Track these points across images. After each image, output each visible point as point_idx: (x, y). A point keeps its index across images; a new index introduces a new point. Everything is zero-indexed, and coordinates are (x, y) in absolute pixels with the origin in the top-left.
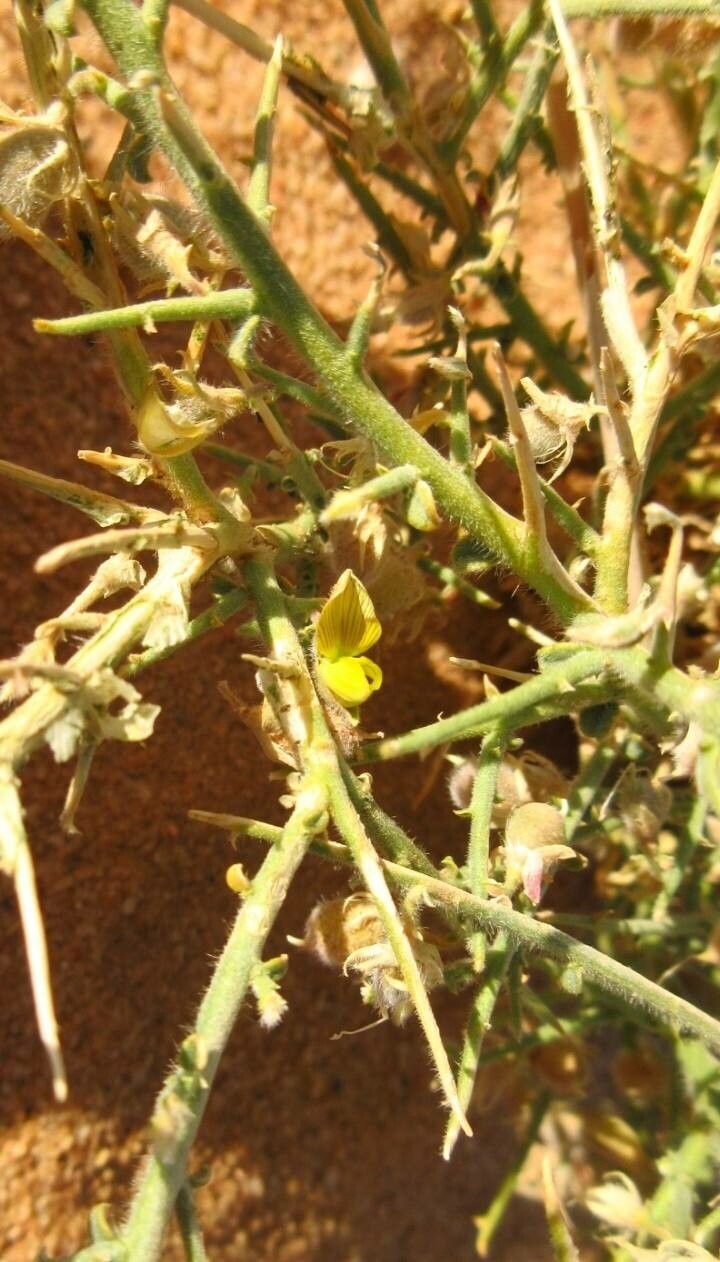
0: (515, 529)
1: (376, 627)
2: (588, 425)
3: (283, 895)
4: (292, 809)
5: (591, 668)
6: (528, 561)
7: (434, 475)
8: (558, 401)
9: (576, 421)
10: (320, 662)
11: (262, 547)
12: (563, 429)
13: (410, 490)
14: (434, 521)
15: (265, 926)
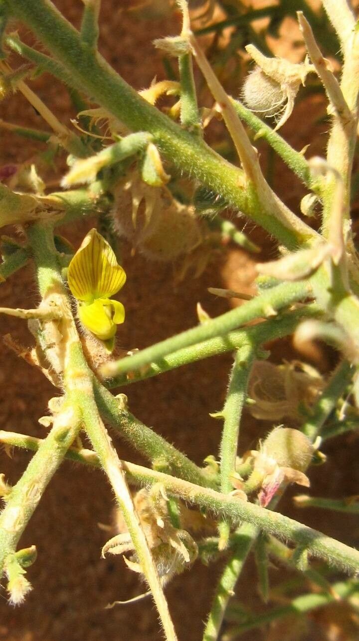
0: (238, 178)
1: (121, 274)
2: (303, 82)
3: (38, 498)
4: (51, 426)
5: (294, 294)
6: (250, 205)
7: (164, 138)
8: (279, 63)
9: (294, 79)
10: (80, 305)
11: (44, 215)
12: (283, 87)
13: (142, 153)
14: (163, 178)
15: (20, 523)
